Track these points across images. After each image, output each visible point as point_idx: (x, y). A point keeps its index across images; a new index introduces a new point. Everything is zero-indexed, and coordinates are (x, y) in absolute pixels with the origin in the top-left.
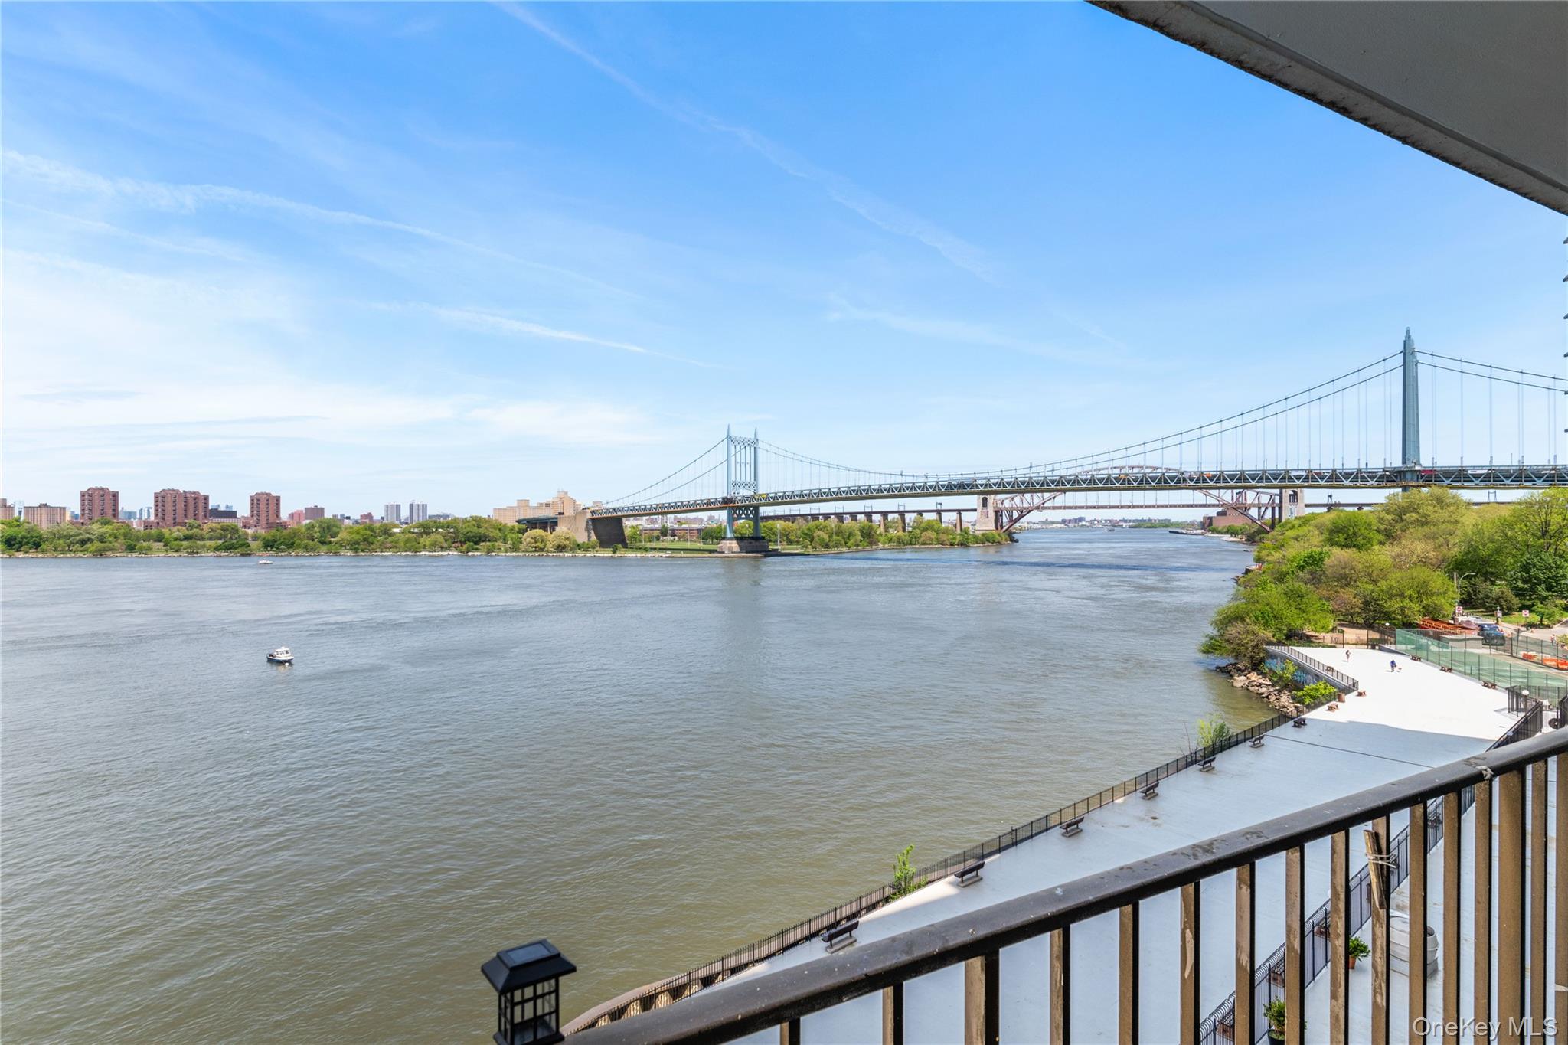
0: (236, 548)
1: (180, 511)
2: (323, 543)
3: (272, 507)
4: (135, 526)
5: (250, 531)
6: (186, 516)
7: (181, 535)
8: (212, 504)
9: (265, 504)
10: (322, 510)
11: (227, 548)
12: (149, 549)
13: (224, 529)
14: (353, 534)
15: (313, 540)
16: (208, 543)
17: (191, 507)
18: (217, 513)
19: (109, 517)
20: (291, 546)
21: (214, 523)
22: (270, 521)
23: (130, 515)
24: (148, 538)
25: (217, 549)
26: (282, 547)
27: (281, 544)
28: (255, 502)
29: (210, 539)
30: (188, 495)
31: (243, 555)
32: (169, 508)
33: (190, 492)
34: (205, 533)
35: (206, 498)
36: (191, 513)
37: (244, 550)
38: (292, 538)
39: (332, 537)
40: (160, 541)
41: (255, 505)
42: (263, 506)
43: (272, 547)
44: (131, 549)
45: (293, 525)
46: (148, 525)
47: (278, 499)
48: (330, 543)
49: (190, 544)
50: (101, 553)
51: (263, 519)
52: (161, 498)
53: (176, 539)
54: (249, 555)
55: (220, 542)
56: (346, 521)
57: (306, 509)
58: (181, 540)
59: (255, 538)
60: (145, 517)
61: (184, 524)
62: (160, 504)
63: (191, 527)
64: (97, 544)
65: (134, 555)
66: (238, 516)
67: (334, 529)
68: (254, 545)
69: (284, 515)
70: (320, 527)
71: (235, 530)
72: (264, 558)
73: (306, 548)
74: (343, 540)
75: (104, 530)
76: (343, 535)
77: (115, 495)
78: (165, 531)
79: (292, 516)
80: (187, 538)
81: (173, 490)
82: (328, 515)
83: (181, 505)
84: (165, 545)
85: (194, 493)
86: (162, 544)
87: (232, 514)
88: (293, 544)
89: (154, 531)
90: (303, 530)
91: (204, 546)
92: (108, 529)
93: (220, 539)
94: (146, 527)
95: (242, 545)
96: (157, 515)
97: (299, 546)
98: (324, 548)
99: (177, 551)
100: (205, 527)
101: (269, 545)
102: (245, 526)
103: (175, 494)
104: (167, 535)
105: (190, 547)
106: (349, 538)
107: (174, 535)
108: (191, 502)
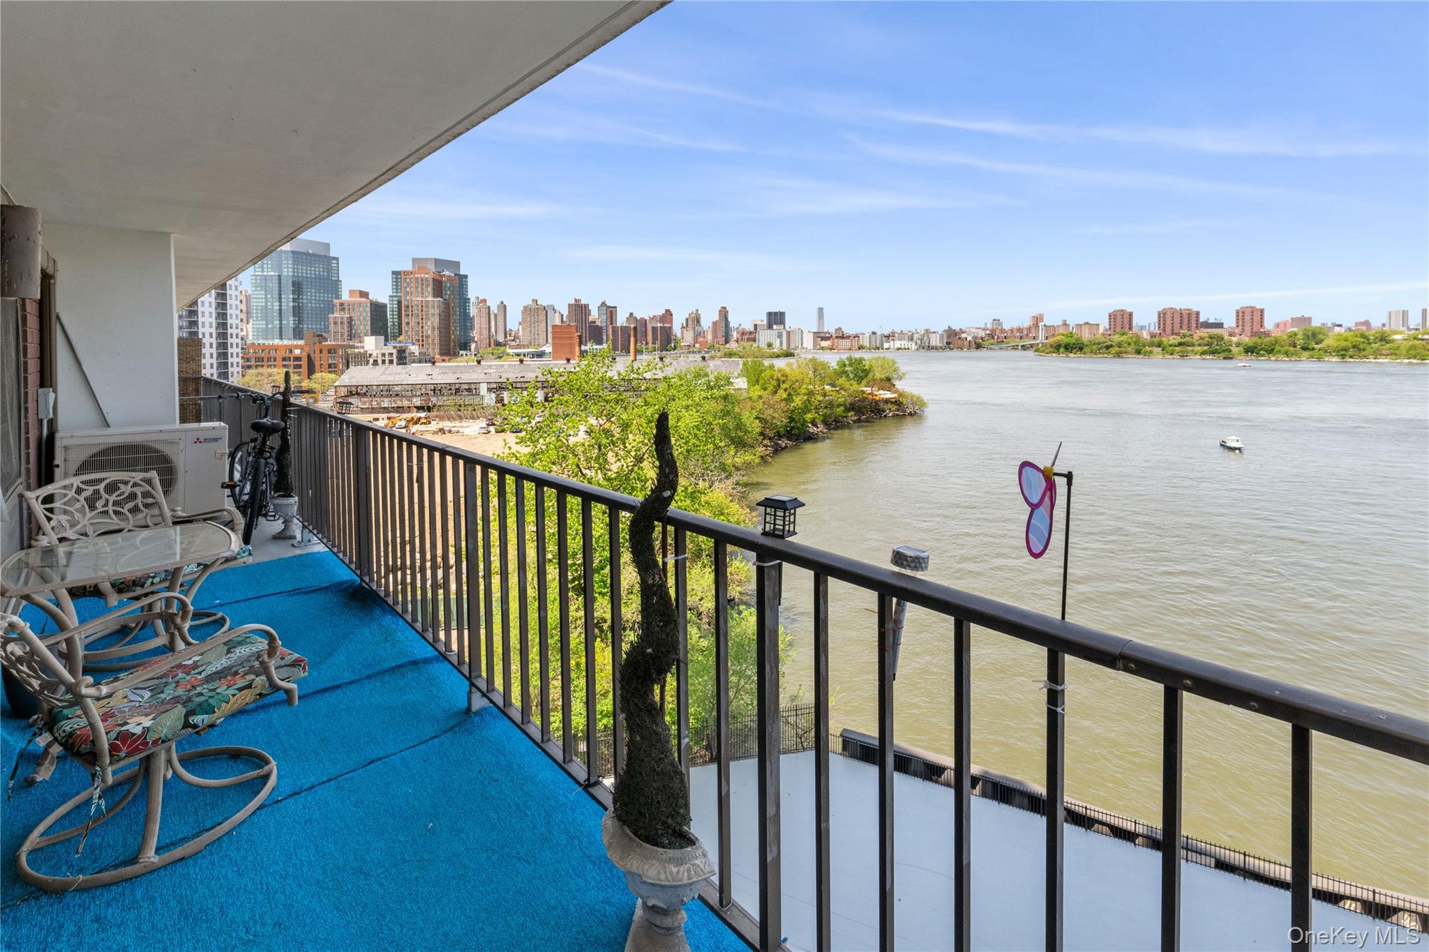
0: (1219, 353)
1: (1177, 324)
2: (1304, 349)
3: (1257, 317)
4: (1145, 336)
5: (1234, 339)
6: (1181, 327)
7: (1176, 342)
8: (1202, 319)
9: (1250, 317)
10: (1310, 319)
11: (1213, 353)
12: (1151, 352)
13: (1211, 337)
14: (1339, 340)
15: (1295, 347)
16: (1197, 349)
17: (1186, 321)
18: (1207, 325)
19: (1126, 329)
20: (1271, 351)
21: (1204, 333)
22: (1254, 330)
23: (1142, 328)
24: (1152, 345)
25: (1203, 353)
26: (1262, 352)
27: (1261, 350)
28: (1240, 314)
29: (1200, 345)
30: (1183, 312)
31: (1225, 358)
32: (1169, 322)
33: (1185, 310)
34: (1194, 340)
35: (1198, 314)
36: (1185, 326)
37: (1226, 354)
38: (1274, 345)
39: (1317, 344)
40: (1159, 346)
41: (1240, 317)
42: (1248, 317)
43: (1252, 352)
44: (1138, 352)
45: (1276, 334)
46: (1153, 335)
47: (1262, 311)
48: (1313, 349)
49: (1183, 348)
50: (1118, 355)
51: (1248, 328)
52: (1162, 315)
53: (1171, 345)
54: (1231, 358)
55: (1206, 348)
56: (1337, 329)
57: (1292, 319)
58: (1175, 346)
59: (1238, 345)
60: (1152, 329)
61: (1178, 334)
62: (1162, 319)
63: (1184, 336)
64: (1117, 349)
65: (1141, 356)
66: (1225, 326)
67: (1321, 336)
68: (1235, 350)
69: (1269, 325)
70: (1304, 334)
71: (1221, 338)
72: (1242, 362)
73: (1286, 353)
74: (1329, 347)
75: (1122, 339)
76: (1329, 342)
77: (1131, 314)
78: (1165, 340)
79: (1277, 325)
80: (1180, 344)
81: (1172, 309)
82: (1316, 323)
83: (1177, 320)
84: (1163, 350)
85: (1188, 310)
86: (1160, 349)
87: (1220, 325)
88: (1273, 350)
89: (1156, 340)
90: (1285, 337)
91: (1193, 351)
92: (1124, 338)
93: (1208, 345)
94: (1152, 337)
95: (1224, 351)
96: (1159, 327)
97: (1279, 352)
98: (1306, 354)
99: (1171, 354)
100: (1196, 337)
101: (1250, 350)
102: (1231, 335)
103: (1173, 311)
104: (1165, 343)
105: (1181, 352)
106: (1335, 345)
107: (1171, 342)
108: (1186, 317)
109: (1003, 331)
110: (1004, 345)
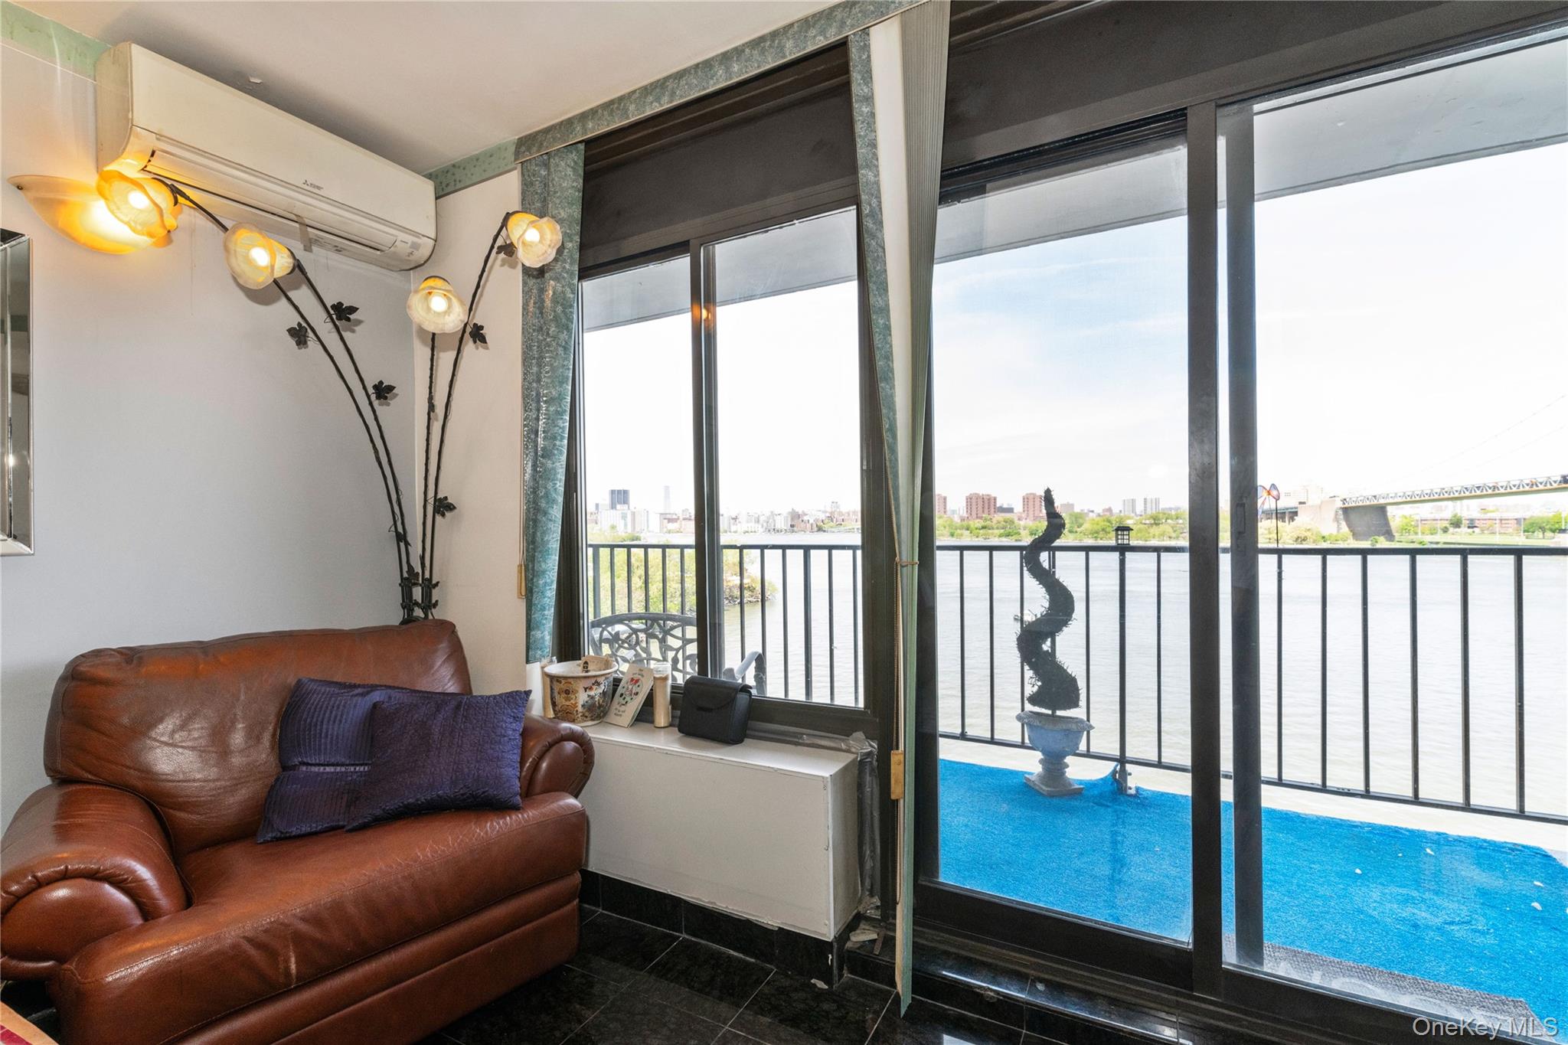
0: (1012, 536)
1: (980, 508)
2: (1072, 532)
3: (1037, 504)
4: (955, 519)
5: (1022, 523)
6: (983, 512)
7: (980, 526)
8: (999, 503)
9: (1033, 503)
10: (1072, 505)
11: (1007, 535)
12: (962, 535)
13: (1005, 521)
16: (997, 532)
17: (986, 506)
18: (1002, 509)
19: (942, 513)
21: (999, 517)
22: (1035, 515)
23: (954, 512)
24: (962, 528)
25: (1001, 536)
28: (1026, 500)
29: (997, 528)
30: (985, 497)
32: (974, 506)
33: (986, 495)
34: (994, 524)
35: (995, 499)
36: (986, 511)
37: (1017, 537)
39: (1078, 527)
40: (968, 529)
41: (1025, 503)
42: (1030, 503)
44: (953, 535)
46: (963, 520)
48: (1077, 532)
49: (985, 532)
51: (1030, 513)
52: (970, 500)
53: (976, 529)
55: (1002, 531)
56: (1089, 514)
58: (980, 529)
59: (1025, 528)
60: (960, 513)
61: (981, 518)
62: (969, 504)
63: (986, 520)
66: (1015, 511)
67: (1081, 521)
68: (1024, 533)
71: (1012, 522)
74: (1086, 530)
76: (1087, 526)
77: (945, 499)
78: (971, 523)
80: (984, 528)
81: (976, 494)
82: (1076, 510)
83: (980, 504)
84: (971, 533)
85: (988, 495)
87: (1010, 510)
89: (965, 523)
91: (993, 533)
92: (941, 521)
93: (1003, 528)
95: (1016, 533)
99: (977, 537)
100: (995, 521)
102: (1019, 519)
103: (977, 496)
104: (972, 526)
105: (985, 534)
106: (1090, 528)
107: (976, 526)
108: (986, 502)
109: (840, 514)
110: (842, 528)
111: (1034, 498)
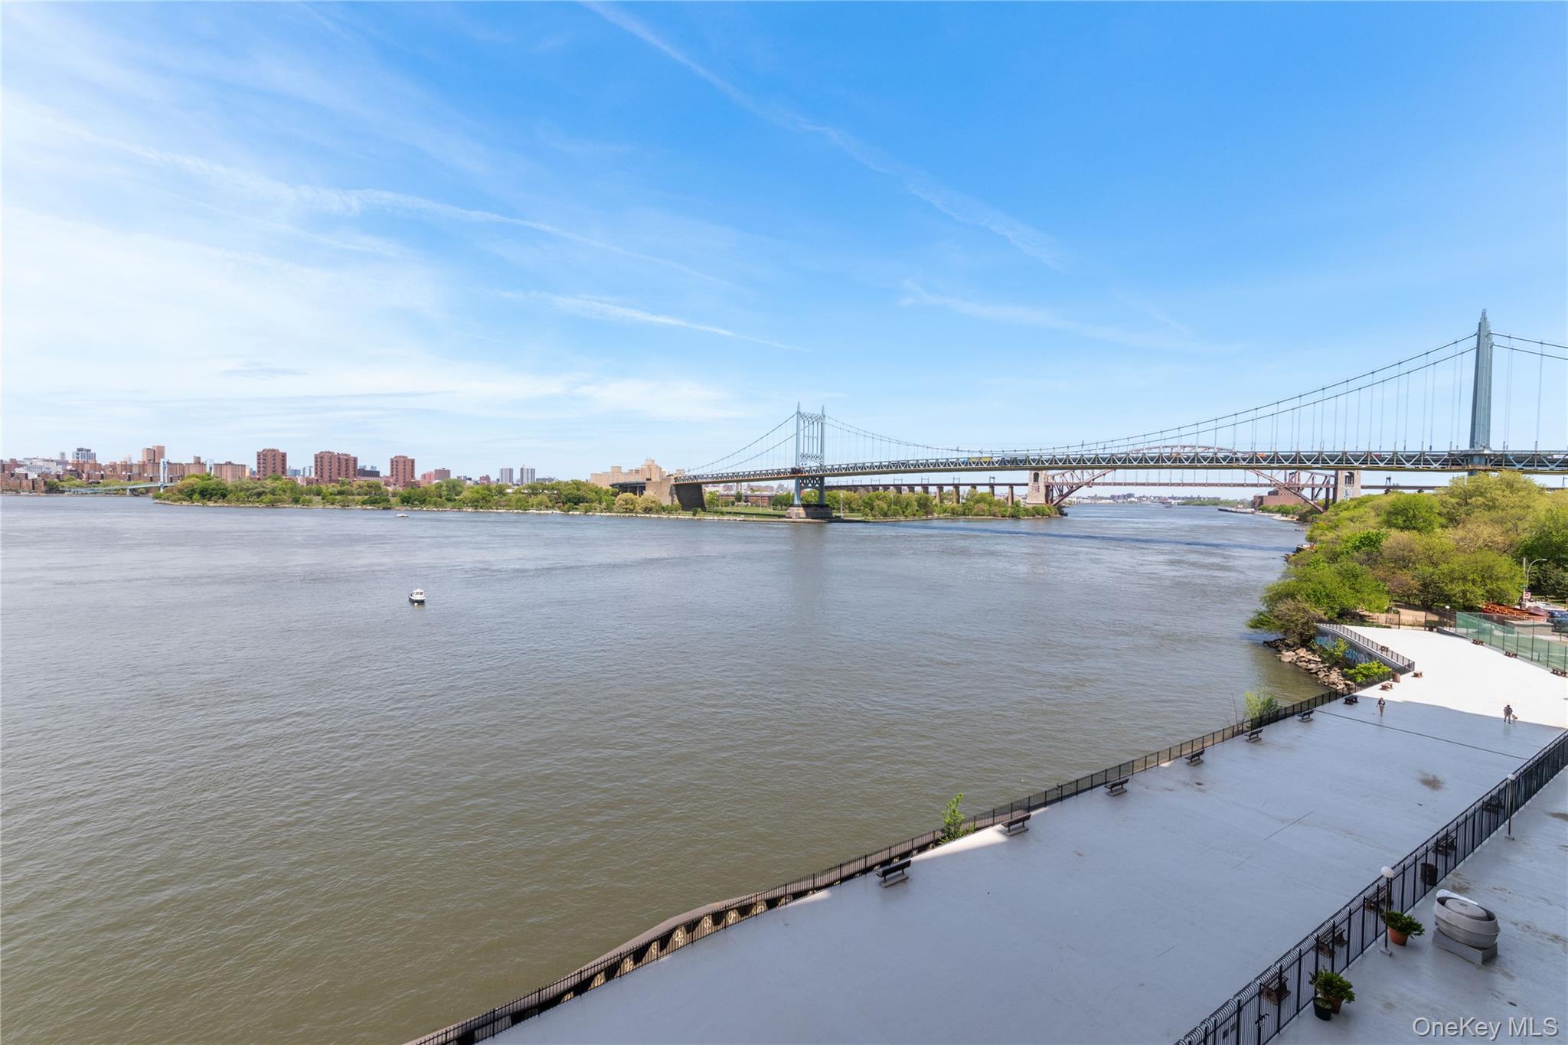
0: (379, 503)
1: (335, 470)
2: (449, 500)
3: (408, 468)
4: (299, 482)
5: (390, 489)
6: (339, 474)
7: (336, 490)
8: (360, 465)
9: (403, 466)
10: (449, 471)
11: (372, 503)
12: (310, 501)
13: (369, 486)
14: (473, 493)
15: (441, 498)
16: (357, 498)
17: (343, 468)
18: (364, 473)
19: (279, 473)
20: (423, 502)
21: (361, 481)
22: (407, 480)
23: (296, 472)
24: (309, 492)
25: (364, 503)
26: (416, 503)
27: (415, 500)
28: (395, 463)
29: (359, 494)
30: (341, 457)
31: (384, 509)
32: (326, 467)
33: (343, 455)
34: (354, 489)
35: (355, 460)
36: (343, 473)
37: (385, 504)
38: (424, 496)
39: (456, 495)
40: (318, 494)
41: (395, 466)
42: (401, 467)
43: (408, 502)
44: (296, 501)
45: (424, 484)
46: (309, 482)
47: (413, 461)
48: (455, 500)
49: (341, 498)
50: (273, 504)
51: (401, 478)
52: (320, 459)
53: (331, 494)
54: (389, 509)
55: (366, 497)
56: (468, 482)
57: (436, 471)
58: (335, 495)
59: (394, 495)
60: (307, 474)
61: (337, 481)
62: (319, 464)
63: (343, 484)
64: (270, 496)
65: (299, 506)
66: (381, 475)
67: (459, 489)
68: (393, 500)
69: (418, 476)
70: (447, 486)
71: (378, 487)
72: (401, 512)
73: (435, 504)
74: (466, 498)
75: (275, 485)
76: (466, 494)
77: (284, 456)
78: (323, 487)
79: (424, 476)
80: (340, 493)
81: (329, 452)
82: (453, 476)
83: (335, 466)
84: (323, 499)
85: (346, 455)
86: (320, 497)
87: (376, 474)
88: (425, 500)
89: (314, 487)
90: (433, 489)
91: (354, 500)
92: (278, 484)
93: (366, 495)
94: (308, 483)
95: (384, 501)
96: (316, 473)
97: (430, 502)
98: (450, 504)
99: (332, 504)
100: (355, 485)
101: (406, 500)
102: (386, 485)
103: (330, 455)
104: (324, 491)
105: (343, 501)
106: (470, 497)
107: (330, 490)
108: (343, 463)
109: (97, 467)
110: (100, 488)
111: (405, 462)
